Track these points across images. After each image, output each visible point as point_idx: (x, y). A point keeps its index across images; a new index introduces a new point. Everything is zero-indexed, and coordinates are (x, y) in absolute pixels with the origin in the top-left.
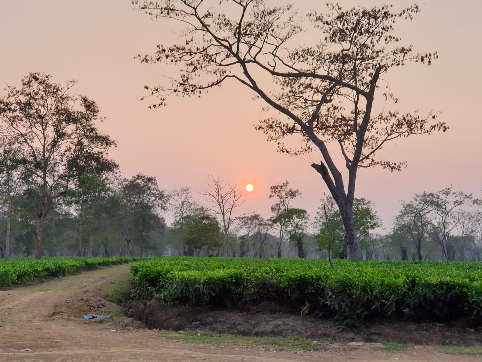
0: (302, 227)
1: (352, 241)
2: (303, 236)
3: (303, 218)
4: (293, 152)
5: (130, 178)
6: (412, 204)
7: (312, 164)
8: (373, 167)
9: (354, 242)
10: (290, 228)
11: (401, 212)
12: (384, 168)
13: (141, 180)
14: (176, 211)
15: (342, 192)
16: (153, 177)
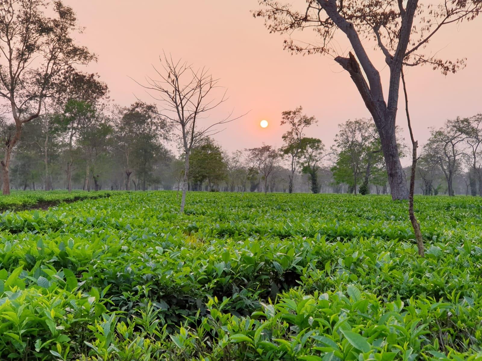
0: (316, 158)
1: (393, 172)
2: (316, 169)
3: (317, 148)
4: (306, 49)
5: (129, 107)
6: (442, 130)
7: (336, 57)
8: (422, 65)
9: (397, 173)
10: (302, 160)
11: (429, 140)
12: (435, 68)
13: (141, 108)
14: (180, 142)
15: (380, 100)
16: (153, 105)
